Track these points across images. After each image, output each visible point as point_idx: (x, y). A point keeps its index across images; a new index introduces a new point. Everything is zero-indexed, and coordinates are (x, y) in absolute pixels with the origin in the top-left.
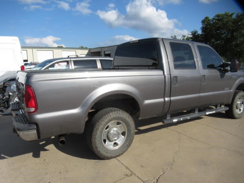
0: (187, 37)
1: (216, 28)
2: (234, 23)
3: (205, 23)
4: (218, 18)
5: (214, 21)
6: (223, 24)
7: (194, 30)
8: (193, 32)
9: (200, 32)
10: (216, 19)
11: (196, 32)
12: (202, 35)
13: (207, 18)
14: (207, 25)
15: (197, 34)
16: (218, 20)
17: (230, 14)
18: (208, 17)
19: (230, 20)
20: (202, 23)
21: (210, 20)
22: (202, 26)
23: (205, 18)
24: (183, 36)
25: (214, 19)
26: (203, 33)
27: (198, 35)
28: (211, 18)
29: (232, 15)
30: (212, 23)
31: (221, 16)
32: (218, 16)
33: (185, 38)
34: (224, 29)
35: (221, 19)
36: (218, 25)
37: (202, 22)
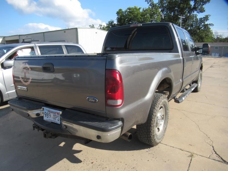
0: (103, 26)
1: (129, 19)
2: (142, 16)
3: (120, 14)
4: (130, 10)
5: (126, 13)
6: (134, 15)
7: (111, 20)
8: (110, 22)
9: (116, 22)
10: (128, 12)
11: (112, 22)
12: (117, 24)
13: (120, 10)
14: (121, 16)
15: (113, 24)
16: (130, 12)
17: (138, 8)
18: (122, 10)
19: (140, 13)
20: (117, 15)
21: (123, 12)
22: (117, 17)
23: (119, 10)
24: (100, 25)
25: (126, 11)
26: (118, 23)
27: (115, 24)
28: (124, 10)
29: (140, 9)
30: (125, 14)
31: (132, 9)
32: (129, 9)
33: (102, 27)
34: (135, 20)
35: (132, 12)
36: (130, 17)
37: (116, 13)
